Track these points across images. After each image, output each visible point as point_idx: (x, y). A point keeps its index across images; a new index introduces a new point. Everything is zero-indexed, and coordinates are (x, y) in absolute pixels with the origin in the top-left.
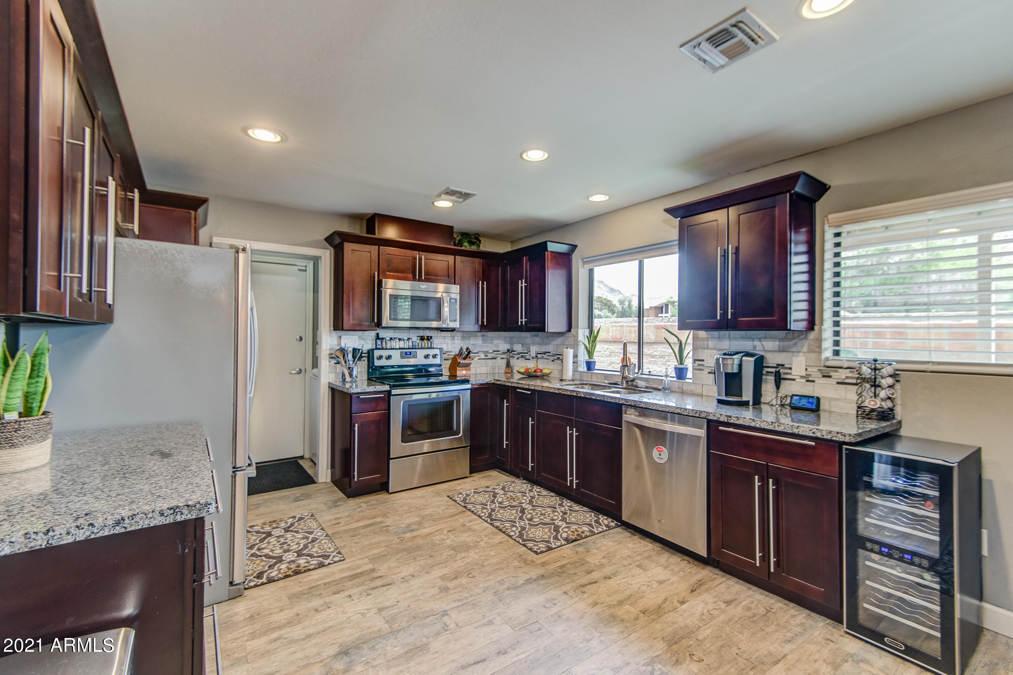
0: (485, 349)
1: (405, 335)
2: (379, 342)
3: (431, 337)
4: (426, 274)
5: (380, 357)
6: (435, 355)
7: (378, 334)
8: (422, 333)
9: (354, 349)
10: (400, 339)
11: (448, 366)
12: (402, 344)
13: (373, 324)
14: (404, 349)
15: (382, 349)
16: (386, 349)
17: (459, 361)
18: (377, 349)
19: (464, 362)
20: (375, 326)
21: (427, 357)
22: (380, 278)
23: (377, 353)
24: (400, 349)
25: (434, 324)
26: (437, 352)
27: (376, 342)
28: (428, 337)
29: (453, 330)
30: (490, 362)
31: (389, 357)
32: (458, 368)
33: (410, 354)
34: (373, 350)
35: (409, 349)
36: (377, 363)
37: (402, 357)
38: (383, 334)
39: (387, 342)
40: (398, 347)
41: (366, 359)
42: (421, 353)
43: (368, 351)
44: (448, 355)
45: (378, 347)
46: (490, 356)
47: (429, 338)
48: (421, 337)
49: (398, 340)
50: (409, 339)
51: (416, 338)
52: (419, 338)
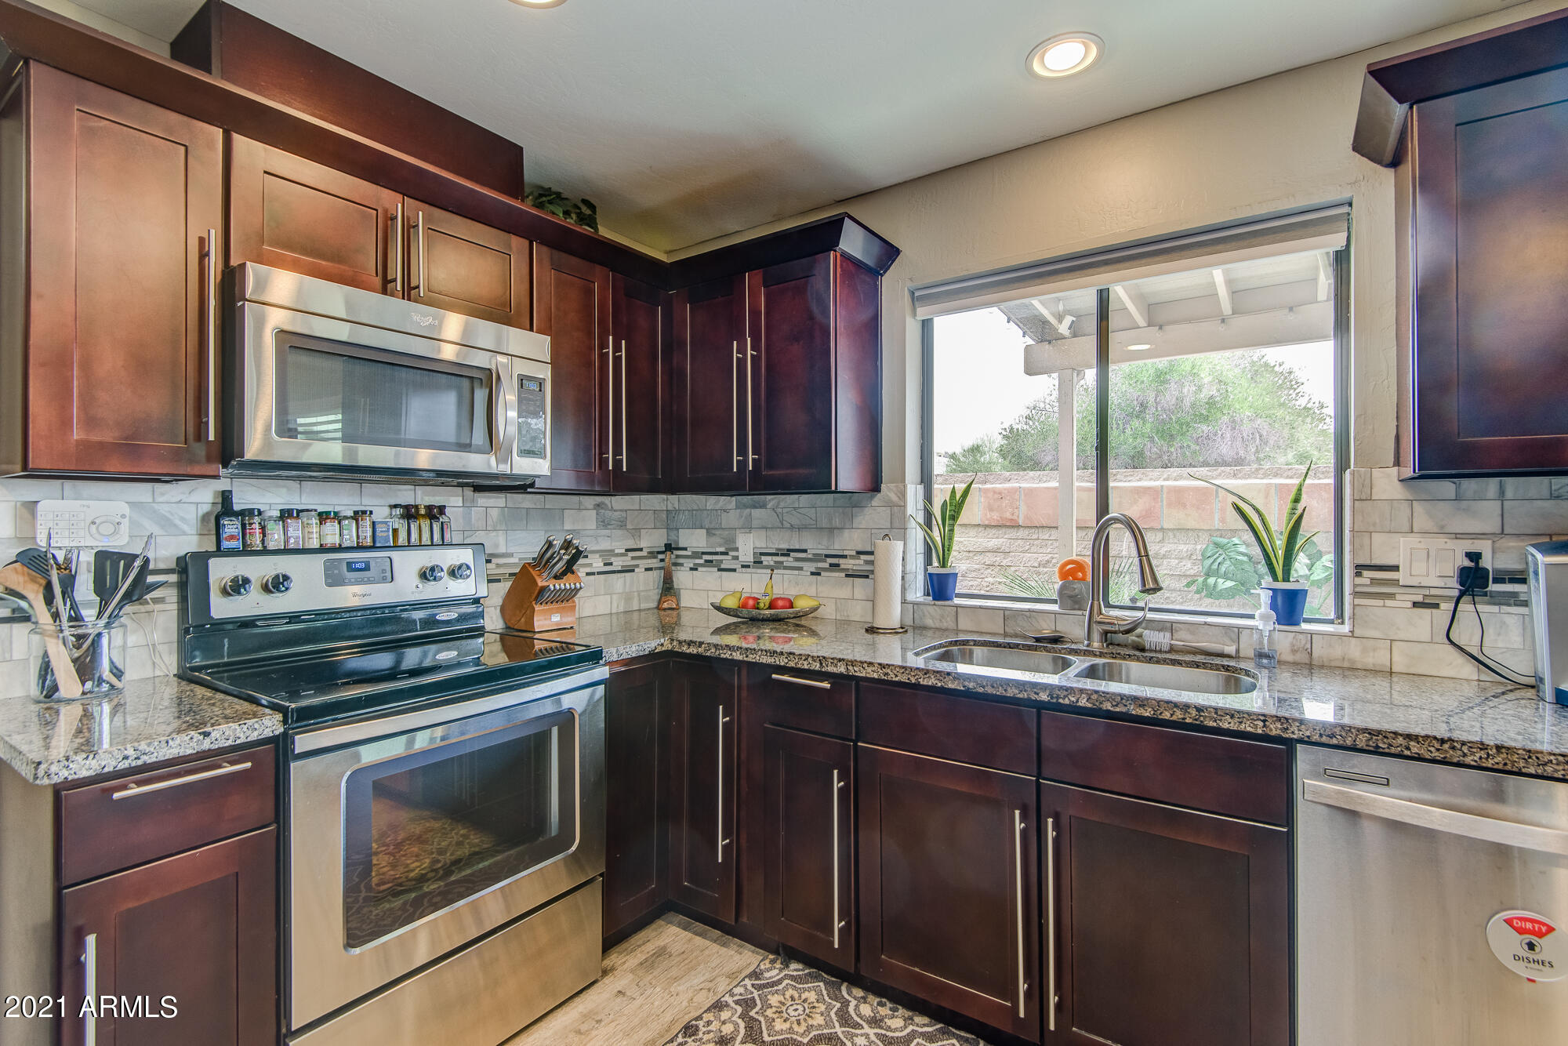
0: (605, 545)
1: (342, 498)
2: (231, 527)
3: (442, 509)
5: (238, 586)
6: (432, 569)
7: (226, 497)
8: (407, 495)
9: (102, 557)
10: (323, 517)
11: (500, 602)
12: (331, 534)
13: (200, 450)
14: (340, 549)
15: (246, 551)
16: (265, 552)
17: (541, 583)
18: (220, 552)
19: (560, 585)
20: (209, 459)
21: (428, 575)
22: (235, 264)
23: (221, 570)
24: (323, 549)
26: (465, 556)
27: (218, 527)
28: (429, 508)
30: (619, 582)
31: (277, 584)
32: (537, 608)
33: (367, 568)
34: (201, 559)
35: (360, 548)
36: (222, 608)
37: (332, 582)
38: (249, 494)
39: (270, 526)
40: (315, 544)
41: (171, 595)
42: (408, 563)
43: (181, 561)
44: (498, 566)
45: (226, 544)
46: (618, 563)
47: (434, 513)
48: (407, 507)
49: (315, 521)
50: (358, 516)
51: (387, 510)
52: (398, 511)
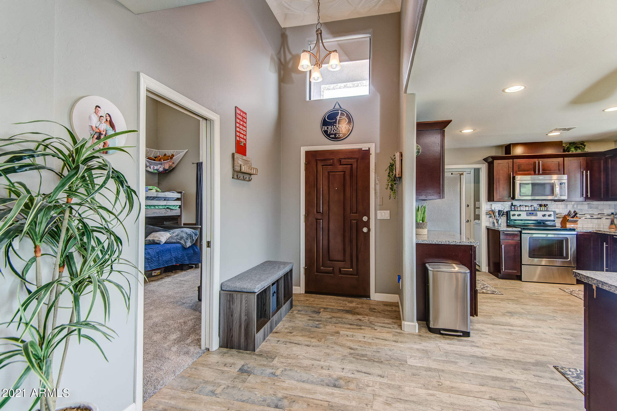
0: (591, 213)
1: (529, 204)
2: (513, 207)
3: (547, 205)
4: (543, 170)
5: (514, 215)
6: (550, 215)
7: (512, 203)
8: (540, 202)
9: (499, 211)
10: (526, 206)
11: (560, 222)
12: (527, 209)
13: (510, 198)
14: (529, 211)
15: (515, 211)
16: (517, 211)
17: (568, 218)
18: (511, 211)
19: (574, 219)
20: (511, 199)
21: (544, 216)
22: (514, 175)
23: (512, 213)
24: (526, 211)
25: (550, 198)
26: (552, 213)
27: (511, 207)
28: (545, 205)
29: (563, 201)
30: (596, 221)
31: (519, 215)
32: (567, 223)
33: (533, 214)
34: (509, 211)
35: (532, 211)
36: (512, 218)
37: (527, 215)
38: (515, 203)
39: (518, 207)
41: (506, 216)
42: (540, 214)
43: (507, 212)
44: (560, 215)
45: (512, 210)
46: (595, 217)
47: (545, 206)
48: (540, 205)
49: (525, 207)
50: (531, 206)
51: (536, 205)
52: (538, 205)
